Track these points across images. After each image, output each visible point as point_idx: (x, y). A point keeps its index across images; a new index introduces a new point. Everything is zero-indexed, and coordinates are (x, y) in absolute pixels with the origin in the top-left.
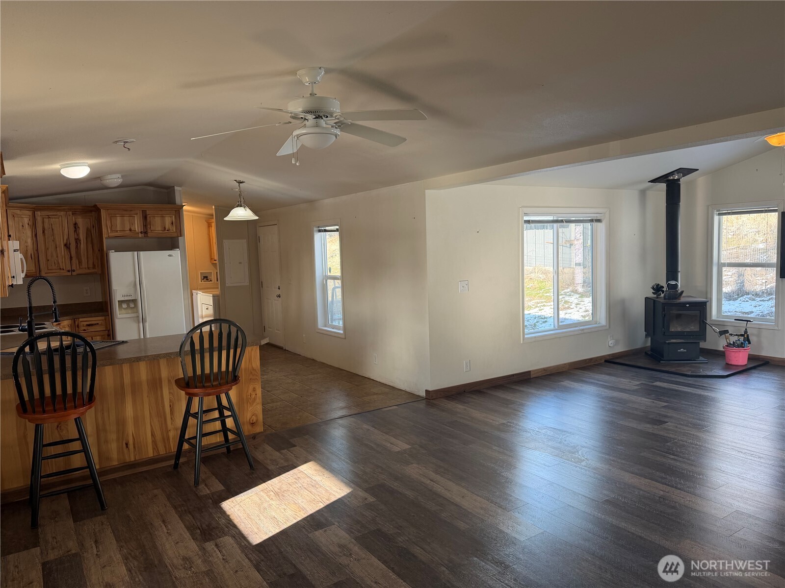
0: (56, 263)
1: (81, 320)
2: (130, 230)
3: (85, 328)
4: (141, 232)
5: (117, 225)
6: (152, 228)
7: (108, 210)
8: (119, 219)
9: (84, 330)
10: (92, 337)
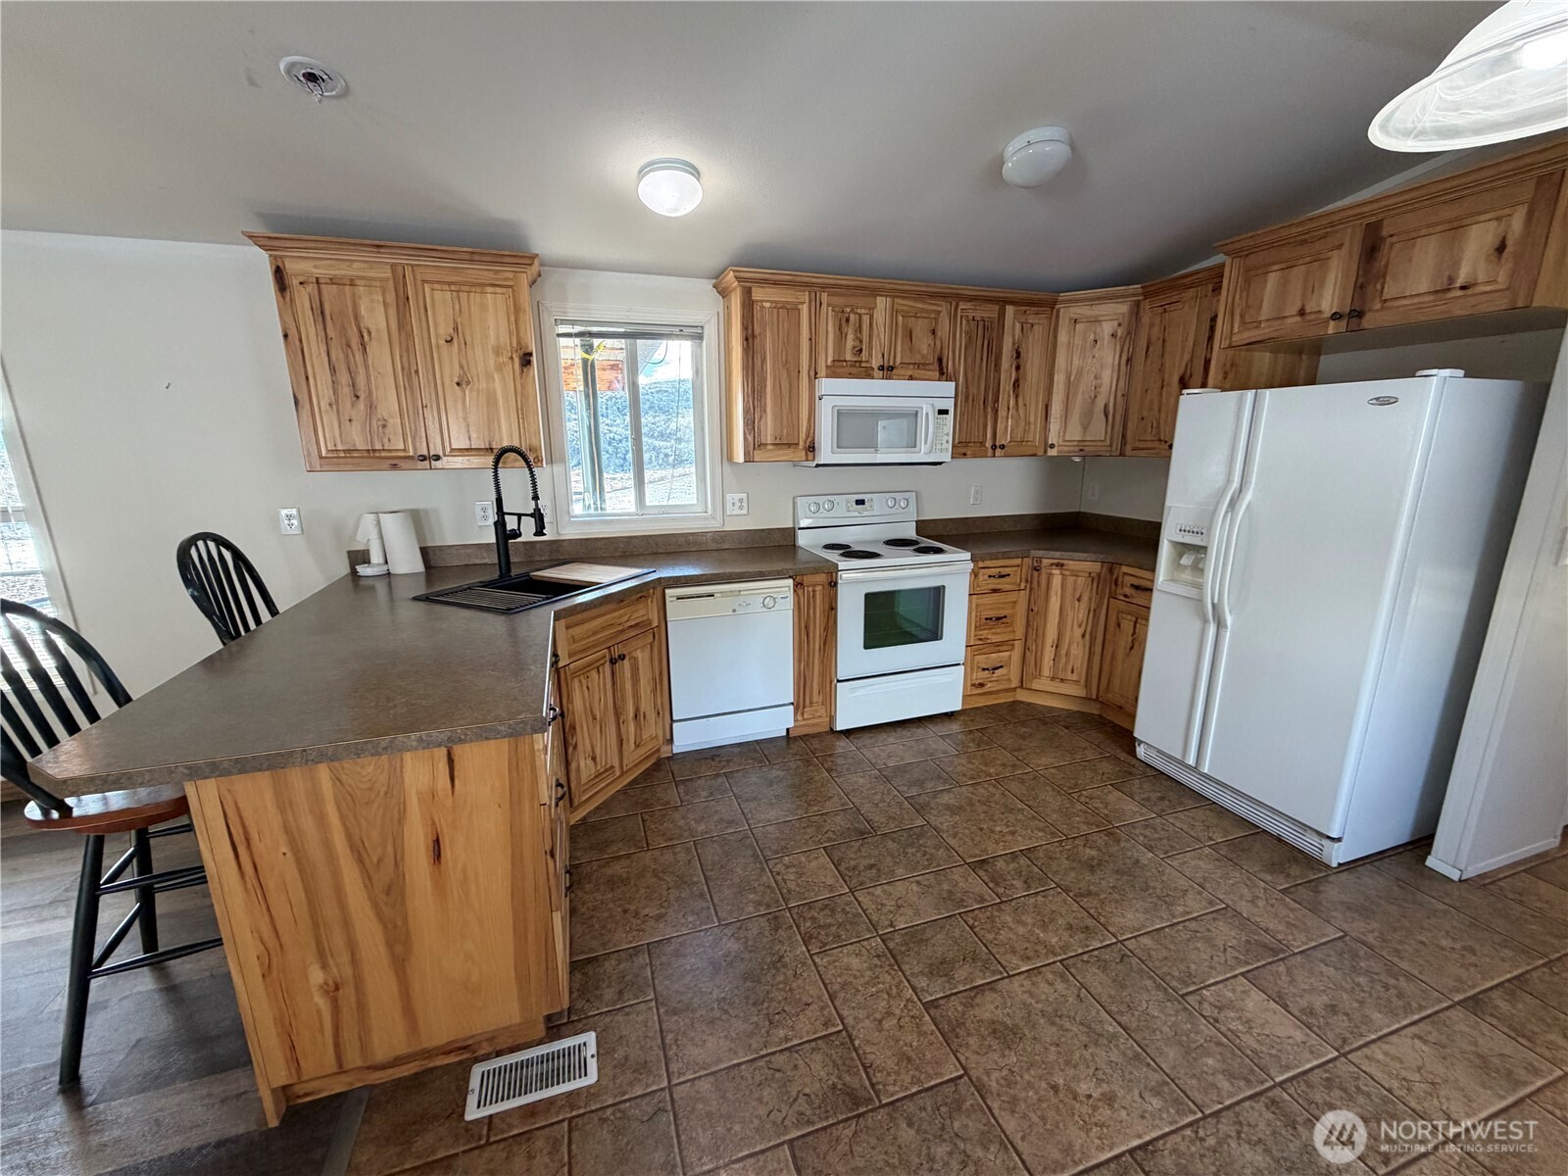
0: (1154, 426)
1: (1125, 569)
2: (1302, 313)
3: (1128, 590)
4: (1336, 316)
5: (1262, 302)
6: (1390, 290)
7: (1247, 255)
8: (1273, 279)
9: (1126, 596)
10: (1137, 619)
